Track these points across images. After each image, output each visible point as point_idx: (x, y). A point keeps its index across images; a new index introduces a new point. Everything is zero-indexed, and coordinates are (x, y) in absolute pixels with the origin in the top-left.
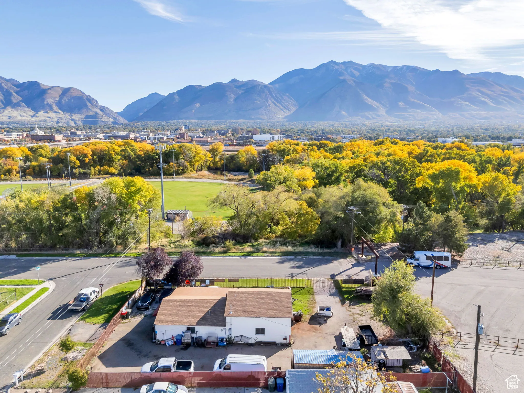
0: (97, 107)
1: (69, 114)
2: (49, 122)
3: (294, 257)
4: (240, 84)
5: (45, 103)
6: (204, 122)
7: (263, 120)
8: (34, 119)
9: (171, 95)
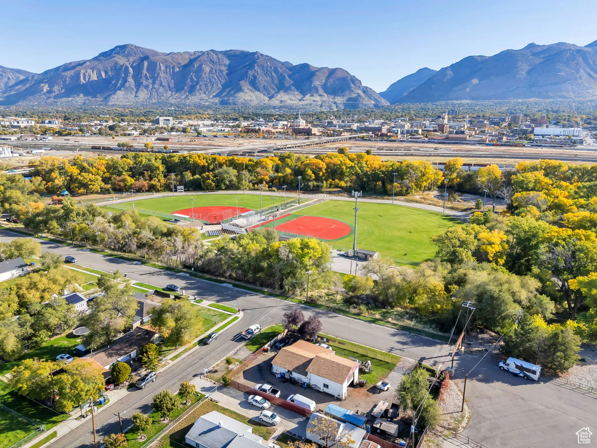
0: (360, 88)
1: (333, 96)
2: (314, 106)
3: (408, 333)
4: (539, 49)
5: (313, 86)
6: (480, 103)
7: (567, 98)
8: (301, 103)
9: (444, 70)
